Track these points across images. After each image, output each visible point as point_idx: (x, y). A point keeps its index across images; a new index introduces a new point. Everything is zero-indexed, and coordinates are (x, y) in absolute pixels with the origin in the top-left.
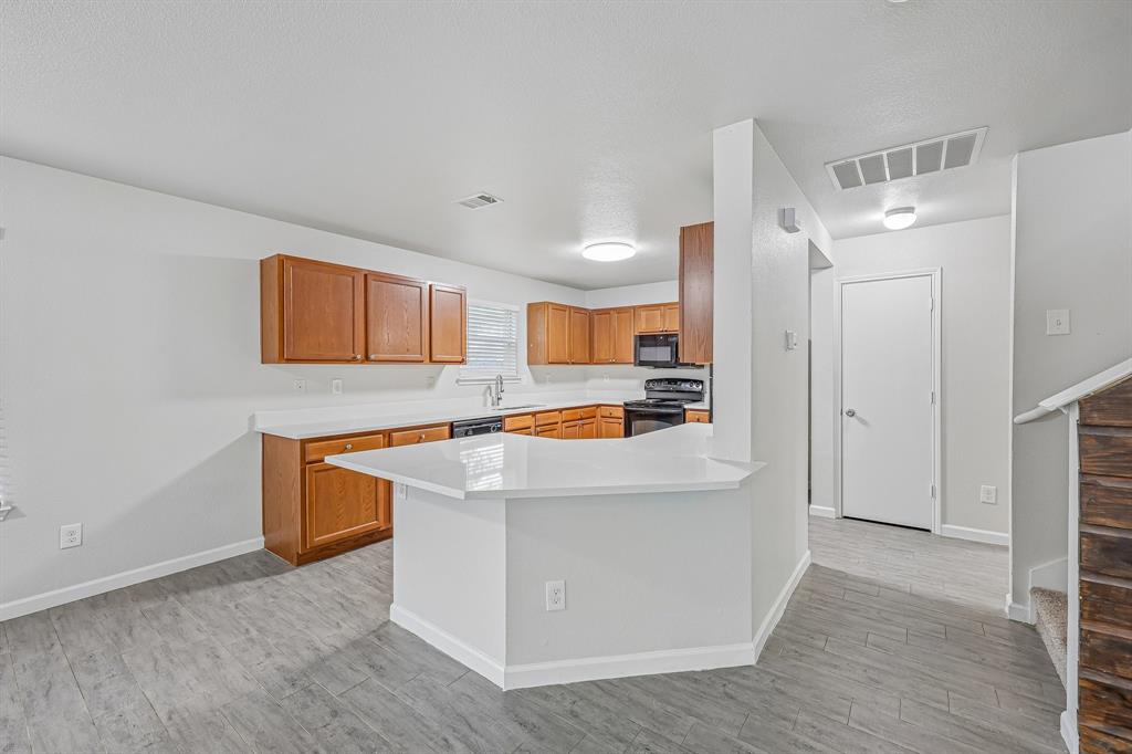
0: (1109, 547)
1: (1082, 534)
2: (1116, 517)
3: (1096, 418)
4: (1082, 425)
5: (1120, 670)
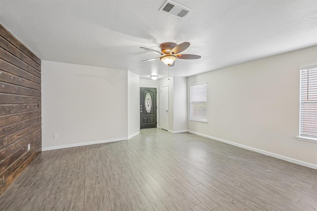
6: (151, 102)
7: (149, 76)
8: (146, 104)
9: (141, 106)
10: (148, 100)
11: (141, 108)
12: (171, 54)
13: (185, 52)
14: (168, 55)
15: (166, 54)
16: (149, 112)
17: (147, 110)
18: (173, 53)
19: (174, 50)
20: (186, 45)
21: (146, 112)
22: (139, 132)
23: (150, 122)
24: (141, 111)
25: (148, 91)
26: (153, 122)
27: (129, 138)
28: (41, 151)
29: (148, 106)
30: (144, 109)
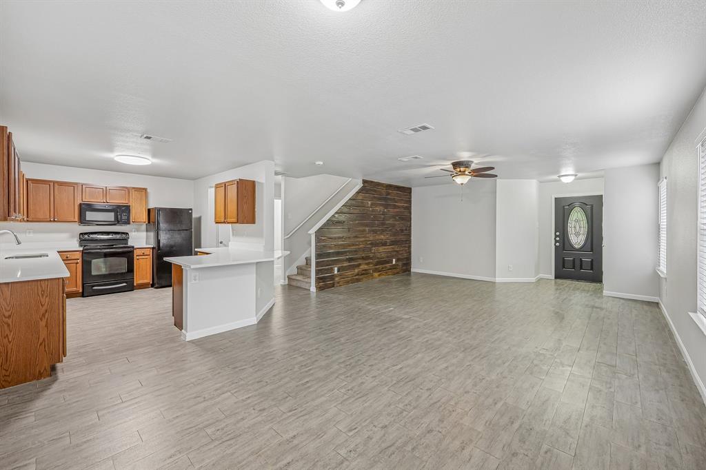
1: (316, 254)
2: (319, 250)
3: (317, 234)
5: (319, 274)
7: (555, 177)
8: (571, 231)
9: (558, 234)
10: (578, 221)
11: (558, 239)
16: (577, 247)
17: (573, 243)
21: (571, 245)
22: (533, 279)
23: (581, 269)
24: (557, 244)
25: (577, 204)
26: (592, 269)
27: (498, 280)
28: (410, 271)
29: (577, 234)
30: (566, 240)
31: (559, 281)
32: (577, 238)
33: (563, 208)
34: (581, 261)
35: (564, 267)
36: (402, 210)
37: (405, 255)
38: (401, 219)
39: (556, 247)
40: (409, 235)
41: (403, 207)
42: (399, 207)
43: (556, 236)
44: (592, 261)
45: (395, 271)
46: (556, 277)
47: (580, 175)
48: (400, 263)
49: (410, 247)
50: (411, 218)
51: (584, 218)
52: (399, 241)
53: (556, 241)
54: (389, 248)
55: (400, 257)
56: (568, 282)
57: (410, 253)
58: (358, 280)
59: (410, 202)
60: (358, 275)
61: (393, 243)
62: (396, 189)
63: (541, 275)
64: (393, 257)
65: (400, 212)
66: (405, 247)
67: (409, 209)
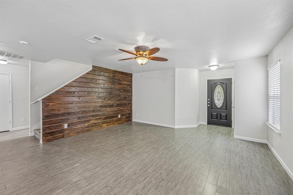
0: (45, 116)
1: (42, 116)
2: (46, 113)
3: (44, 101)
4: (42, 102)
5: (47, 130)
6: (223, 95)
7: (207, 67)
8: (215, 98)
9: (209, 100)
10: (219, 93)
11: (209, 102)
12: (144, 55)
13: (156, 55)
14: (141, 56)
15: (140, 56)
16: (219, 107)
17: (217, 105)
18: (146, 55)
19: (147, 53)
20: (157, 50)
21: (216, 106)
22: (196, 126)
23: (221, 119)
24: (209, 105)
25: (219, 83)
26: (226, 119)
27: (176, 127)
28: (131, 120)
29: (219, 100)
30: (213, 103)
31: (210, 126)
32: (219, 102)
33: (211, 86)
34: (221, 115)
35: (212, 118)
36: (126, 86)
37: (128, 112)
38: (125, 91)
39: (208, 107)
40: (131, 100)
41: (126, 84)
42: (123, 84)
43: (208, 101)
44: (226, 115)
45: (120, 122)
46: (208, 124)
47: (221, 65)
48: (124, 117)
49: (131, 107)
50: (132, 91)
51: (222, 91)
52: (123, 104)
53: (208, 104)
54: (116, 109)
55: (124, 113)
56: (214, 127)
57: (131, 110)
58: (88, 131)
59: (131, 81)
60: (88, 127)
61: (118, 105)
62: (121, 73)
63: (201, 123)
64: (119, 113)
65: (124, 87)
66: (128, 107)
67: (131, 86)
